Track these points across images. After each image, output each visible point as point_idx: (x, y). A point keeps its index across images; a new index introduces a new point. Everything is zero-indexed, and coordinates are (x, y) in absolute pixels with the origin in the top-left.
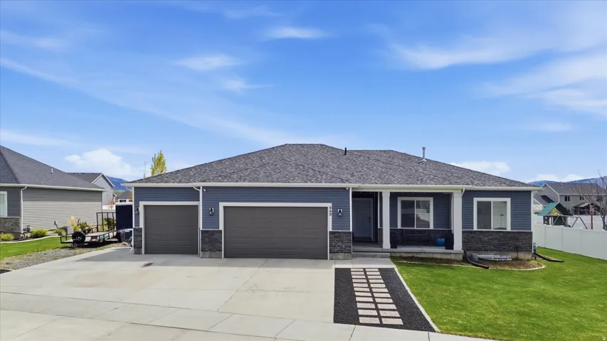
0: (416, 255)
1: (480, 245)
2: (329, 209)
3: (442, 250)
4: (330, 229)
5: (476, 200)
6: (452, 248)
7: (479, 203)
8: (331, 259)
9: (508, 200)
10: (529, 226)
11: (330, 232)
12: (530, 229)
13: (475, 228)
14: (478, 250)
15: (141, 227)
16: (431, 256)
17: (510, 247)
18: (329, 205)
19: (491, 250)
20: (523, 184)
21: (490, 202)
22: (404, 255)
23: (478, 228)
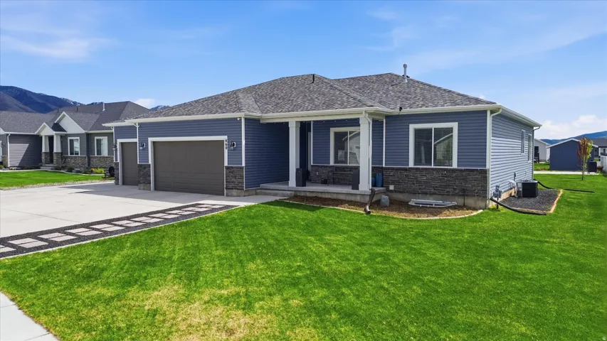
0: (320, 195)
1: (416, 187)
2: (225, 143)
3: (348, 190)
4: (226, 164)
5: (412, 127)
6: (357, 189)
7: (417, 132)
8: (227, 195)
9: (455, 126)
10: (483, 160)
11: (227, 168)
12: (485, 166)
13: (411, 164)
14: (415, 193)
15: (119, 161)
16: (335, 196)
17: (455, 189)
18: (224, 138)
19: (432, 194)
20: (477, 101)
21: (431, 129)
22: (308, 194)
23: (415, 165)
